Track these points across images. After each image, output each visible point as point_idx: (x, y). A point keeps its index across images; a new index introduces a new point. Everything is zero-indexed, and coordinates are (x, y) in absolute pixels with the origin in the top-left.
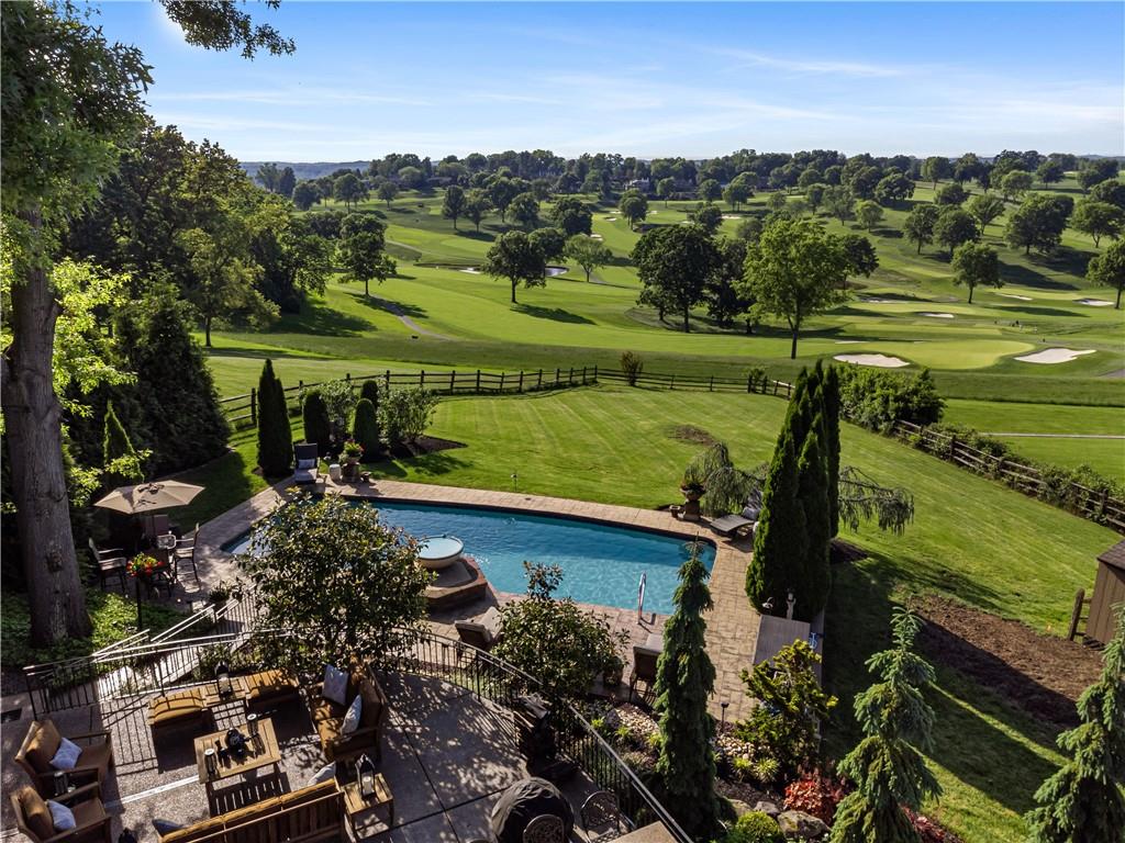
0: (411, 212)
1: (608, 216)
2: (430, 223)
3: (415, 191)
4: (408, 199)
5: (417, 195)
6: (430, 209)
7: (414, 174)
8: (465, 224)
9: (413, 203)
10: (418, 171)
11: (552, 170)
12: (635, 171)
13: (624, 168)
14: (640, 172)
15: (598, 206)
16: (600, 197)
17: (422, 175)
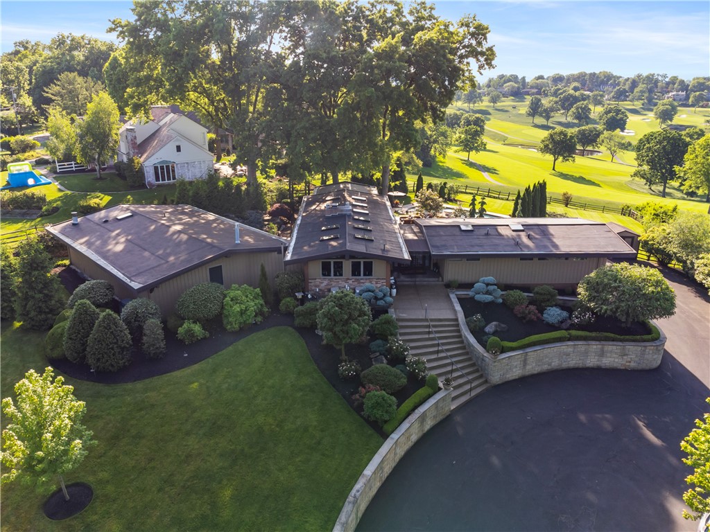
0: (507, 111)
1: (644, 117)
2: (517, 119)
3: (513, 98)
4: (507, 103)
5: (513, 100)
6: (519, 110)
7: (513, 87)
8: (540, 120)
9: (509, 106)
10: (516, 85)
11: (611, 84)
12: (676, 86)
13: (668, 84)
14: (680, 87)
15: (640, 110)
16: (643, 104)
17: (518, 88)
